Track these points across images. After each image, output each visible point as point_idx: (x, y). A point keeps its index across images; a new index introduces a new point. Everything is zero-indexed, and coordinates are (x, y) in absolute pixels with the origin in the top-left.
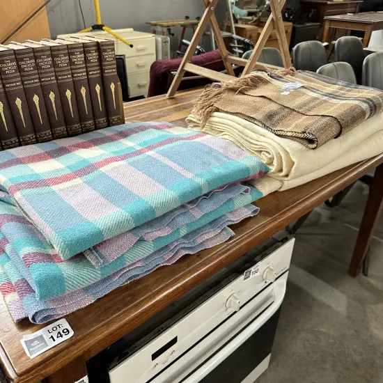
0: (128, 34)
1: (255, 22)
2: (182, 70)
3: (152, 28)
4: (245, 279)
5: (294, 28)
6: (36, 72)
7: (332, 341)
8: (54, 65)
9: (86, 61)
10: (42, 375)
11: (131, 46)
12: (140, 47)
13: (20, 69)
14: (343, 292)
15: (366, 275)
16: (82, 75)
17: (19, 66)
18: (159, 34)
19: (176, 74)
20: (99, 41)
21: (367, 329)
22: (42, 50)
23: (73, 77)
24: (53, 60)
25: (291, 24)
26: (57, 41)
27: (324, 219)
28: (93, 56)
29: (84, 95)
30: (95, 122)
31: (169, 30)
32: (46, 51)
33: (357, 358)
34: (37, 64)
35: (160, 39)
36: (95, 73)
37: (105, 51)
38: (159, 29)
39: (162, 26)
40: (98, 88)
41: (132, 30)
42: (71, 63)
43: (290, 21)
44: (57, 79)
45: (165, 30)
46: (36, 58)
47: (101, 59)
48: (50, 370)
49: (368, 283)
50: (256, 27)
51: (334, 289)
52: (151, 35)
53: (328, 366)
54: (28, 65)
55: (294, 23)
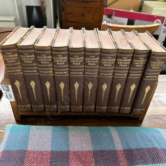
8: (100, 64)
9: (131, 65)
23: (113, 75)
28: (140, 62)
30: (120, 108)
34: (84, 61)
36: (135, 76)
37: (155, 60)
42: (116, 65)
47: (146, 66)
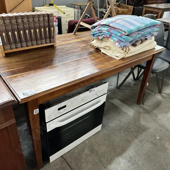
0: (63, 8)
1: (118, 5)
2: (79, 24)
3: (74, 6)
4: (90, 92)
5: (134, 9)
6: (28, 22)
7: (125, 124)
8: (34, 21)
9: (44, 20)
10: (27, 101)
11: (64, 13)
12: (67, 14)
13: (23, 21)
14: (133, 109)
15: (143, 105)
16: (42, 24)
17: (22, 20)
18: (76, 8)
19: (77, 25)
20: (49, 13)
21: (139, 121)
22: (30, 16)
23: (39, 25)
24: (33, 19)
25: (133, 7)
26: (35, 12)
27: (132, 85)
28: (46, 18)
29: (42, 31)
30: (46, 40)
31: (80, 7)
32: (31, 16)
33: (133, 130)
34: (28, 20)
35: (76, 10)
36: (46, 24)
37: (50, 17)
38: (76, 6)
39: (78, 5)
40: (47, 29)
41: (65, 6)
42: (39, 20)
43: (132, 5)
44: (34, 25)
45: (79, 7)
46: (28, 18)
47: (48, 19)
48: (29, 100)
49: (143, 107)
50: (117, 8)
51: (130, 108)
52: (73, 9)
53: (122, 131)
54: (25, 20)
55: (134, 6)
